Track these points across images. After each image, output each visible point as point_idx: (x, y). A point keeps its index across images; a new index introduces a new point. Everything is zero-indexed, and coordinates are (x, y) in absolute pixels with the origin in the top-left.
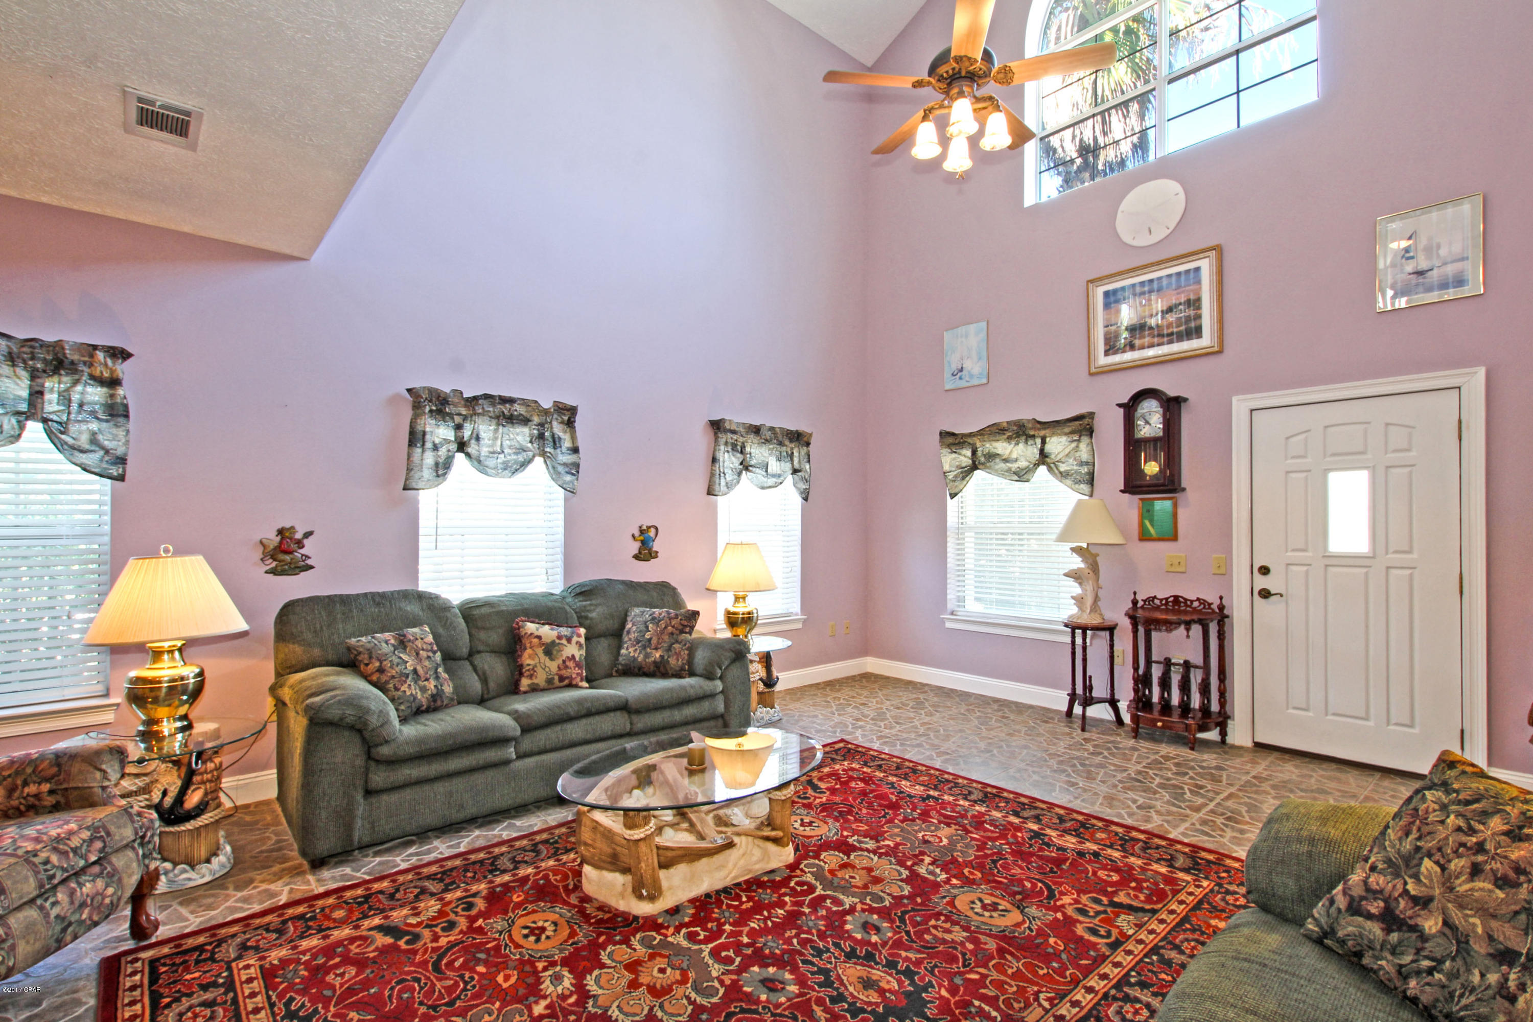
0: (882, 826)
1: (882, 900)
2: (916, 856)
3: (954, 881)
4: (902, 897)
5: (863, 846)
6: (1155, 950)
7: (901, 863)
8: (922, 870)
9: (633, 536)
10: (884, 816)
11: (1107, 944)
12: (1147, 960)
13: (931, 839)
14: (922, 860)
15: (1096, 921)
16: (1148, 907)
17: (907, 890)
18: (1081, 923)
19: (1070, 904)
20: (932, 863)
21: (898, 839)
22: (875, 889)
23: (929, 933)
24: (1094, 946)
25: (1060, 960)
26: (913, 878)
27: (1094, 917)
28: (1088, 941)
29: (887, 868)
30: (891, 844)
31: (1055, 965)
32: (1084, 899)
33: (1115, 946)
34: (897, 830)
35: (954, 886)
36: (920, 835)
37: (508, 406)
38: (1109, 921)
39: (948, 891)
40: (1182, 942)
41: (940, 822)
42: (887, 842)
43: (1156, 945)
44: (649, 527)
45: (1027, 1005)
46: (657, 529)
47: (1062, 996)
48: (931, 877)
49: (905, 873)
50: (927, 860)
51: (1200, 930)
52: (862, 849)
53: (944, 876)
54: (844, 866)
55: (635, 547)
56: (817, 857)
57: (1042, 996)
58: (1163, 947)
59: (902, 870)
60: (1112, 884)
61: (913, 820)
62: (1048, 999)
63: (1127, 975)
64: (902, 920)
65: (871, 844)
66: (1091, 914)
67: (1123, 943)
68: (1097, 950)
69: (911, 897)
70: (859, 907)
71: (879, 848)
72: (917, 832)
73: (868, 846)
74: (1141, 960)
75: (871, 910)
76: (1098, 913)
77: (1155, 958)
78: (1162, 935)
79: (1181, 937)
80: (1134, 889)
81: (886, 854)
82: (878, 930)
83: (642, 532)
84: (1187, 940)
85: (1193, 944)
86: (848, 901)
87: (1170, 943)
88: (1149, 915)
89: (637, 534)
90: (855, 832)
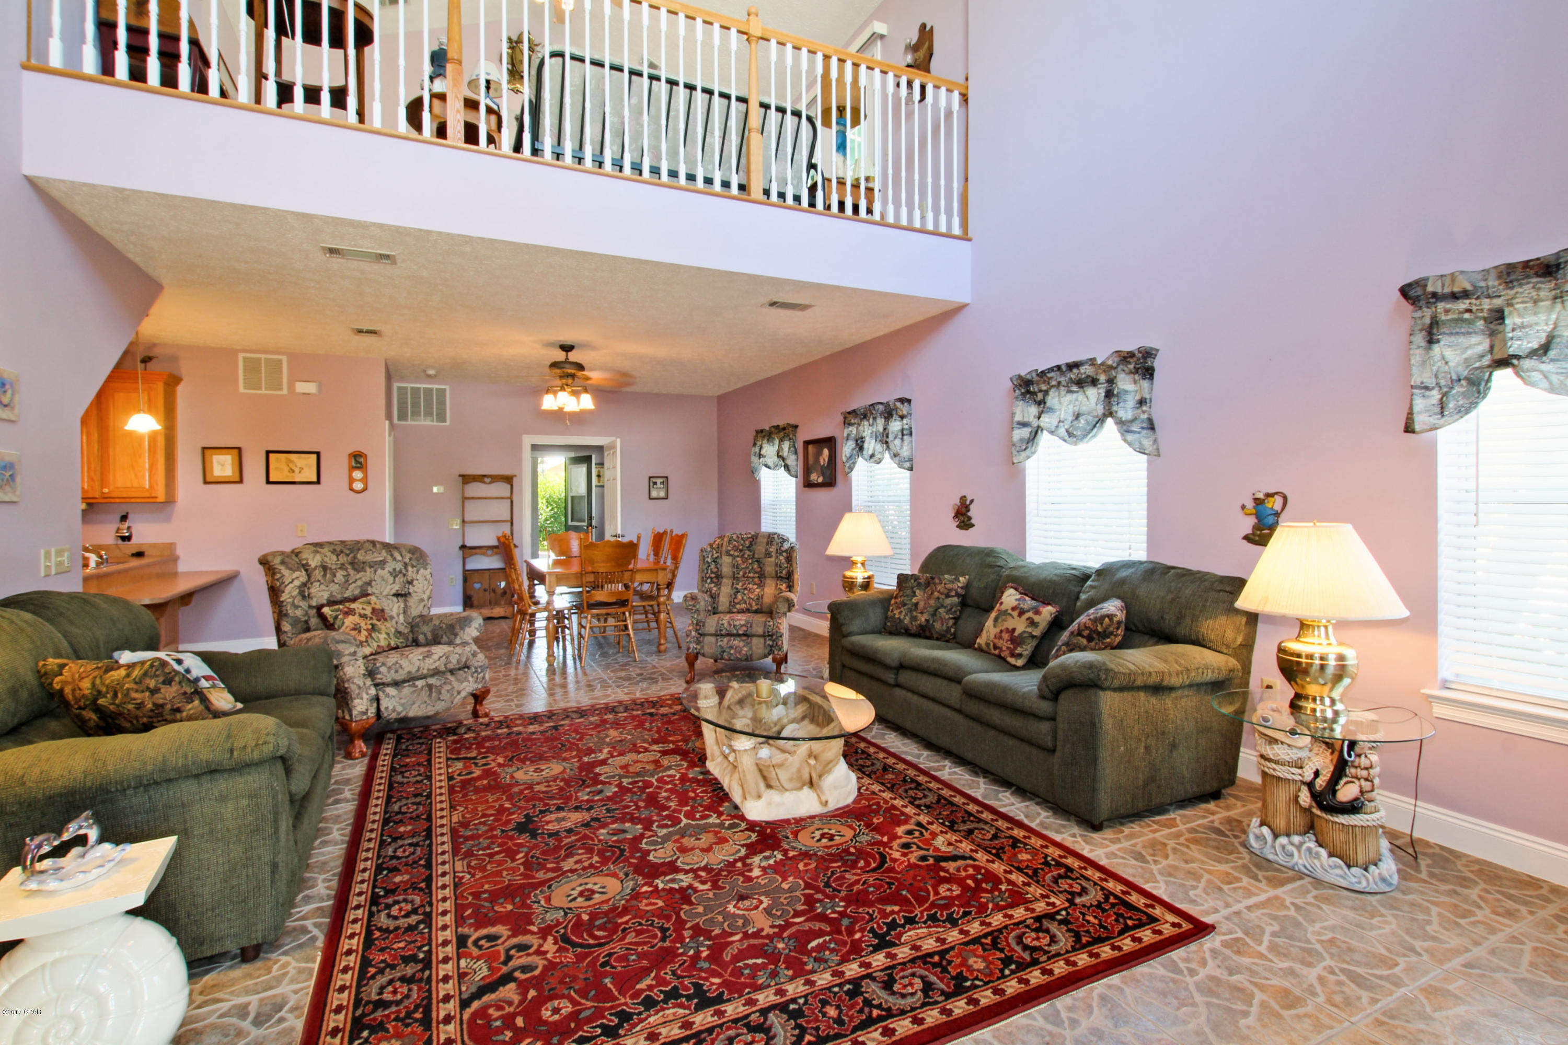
1: (650, 845)
6: (427, 963)
9: (1243, 507)
11: (468, 937)
12: (426, 948)
15: (501, 948)
16: (476, 1005)
18: (509, 937)
19: (541, 946)
22: (668, 846)
24: (478, 926)
25: (486, 900)
27: (508, 951)
28: (486, 927)
31: (486, 896)
32: (540, 963)
33: (462, 941)
35: (639, 887)
37: (1075, 371)
38: (490, 958)
39: (635, 881)
40: (410, 990)
43: (430, 969)
44: (1268, 495)
45: (469, 866)
46: (1285, 498)
47: (456, 886)
51: (402, 1020)
54: (722, 840)
55: (1247, 524)
57: (468, 876)
58: (423, 970)
60: (540, 1001)
62: (463, 877)
63: (430, 926)
66: (513, 952)
67: (458, 949)
68: (471, 925)
74: (430, 944)
75: (638, 837)
76: (509, 958)
77: (421, 956)
78: (434, 984)
79: (415, 995)
80: (513, 1016)
83: (1258, 502)
84: (408, 996)
85: (399, 997)
86: (660, 831)
87: (421, 980)
88: (465, 996)
89: (1250, 505)
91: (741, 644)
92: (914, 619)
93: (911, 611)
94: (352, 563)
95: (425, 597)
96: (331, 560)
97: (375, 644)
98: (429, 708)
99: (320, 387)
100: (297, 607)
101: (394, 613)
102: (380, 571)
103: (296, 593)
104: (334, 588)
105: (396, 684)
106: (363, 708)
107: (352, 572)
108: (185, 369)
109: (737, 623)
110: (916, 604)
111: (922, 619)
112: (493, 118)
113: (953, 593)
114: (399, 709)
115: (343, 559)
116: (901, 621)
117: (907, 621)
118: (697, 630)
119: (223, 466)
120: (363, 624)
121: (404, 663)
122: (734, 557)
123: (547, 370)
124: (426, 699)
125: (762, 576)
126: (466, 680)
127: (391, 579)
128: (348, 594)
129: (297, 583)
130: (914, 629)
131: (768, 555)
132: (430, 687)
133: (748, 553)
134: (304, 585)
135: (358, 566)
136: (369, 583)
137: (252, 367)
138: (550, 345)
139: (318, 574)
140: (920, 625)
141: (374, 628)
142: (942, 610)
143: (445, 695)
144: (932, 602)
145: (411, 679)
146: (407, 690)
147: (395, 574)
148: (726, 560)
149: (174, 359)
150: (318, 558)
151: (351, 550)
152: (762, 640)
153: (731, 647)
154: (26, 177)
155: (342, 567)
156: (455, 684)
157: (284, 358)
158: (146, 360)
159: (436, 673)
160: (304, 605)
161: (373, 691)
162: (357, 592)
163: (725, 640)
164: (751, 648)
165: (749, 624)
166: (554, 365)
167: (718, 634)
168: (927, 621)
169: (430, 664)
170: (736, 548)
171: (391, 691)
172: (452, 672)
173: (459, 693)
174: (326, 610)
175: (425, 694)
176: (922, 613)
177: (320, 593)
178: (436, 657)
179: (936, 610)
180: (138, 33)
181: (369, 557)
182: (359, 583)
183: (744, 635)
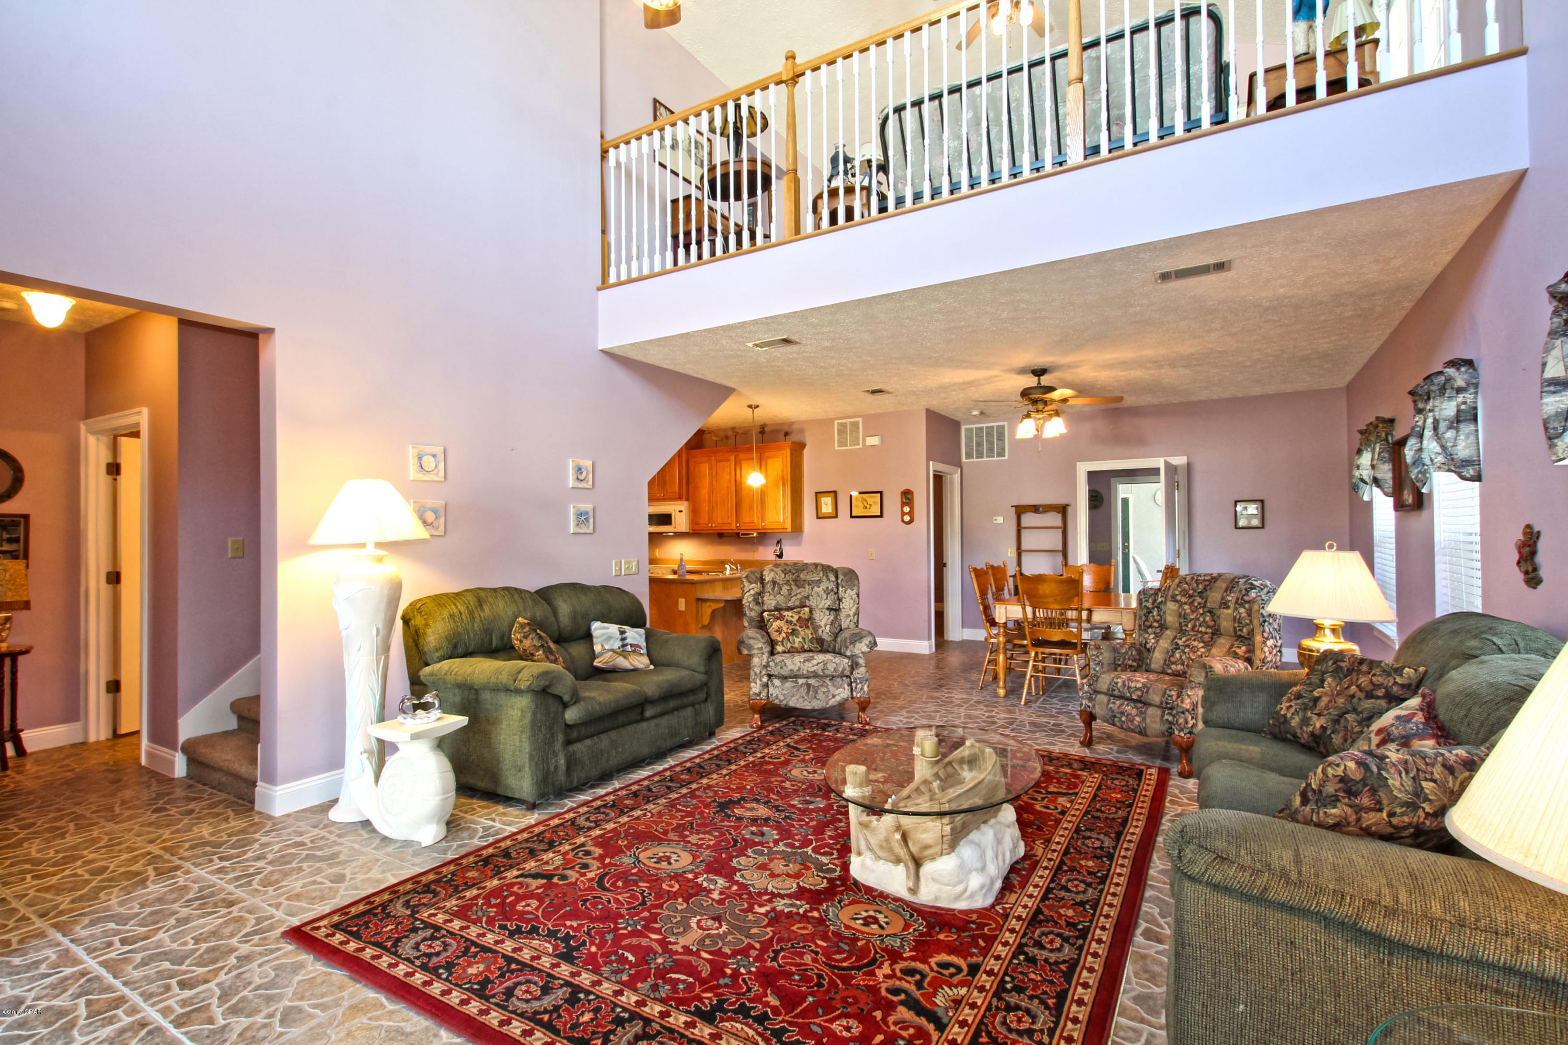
0: (775, 934)
1: (755, 852)
2: (728, 897)
3: (690, 876)
4: (736, 857)
5: (787, 901)
7: (743, 887)
8: (721, 882)
10: (776, 953)
13: (710, 923)
14: (721, 894)
17: (734, 863)
20: (710, 891)
21: (751, 917)
22: (762, 859)
23: (715, 837)
26: (729, 873)
29: (757, 881)
30: (758, 909)
34: (754, 931)
35: (692, 871)
36: (724, 928)
39: (698, 867)
41: (697, 954)
42: (763, 910)
48: (712, 877)
49: (737, 877)
50: (716, 896)
52: (789, 896)
53: (700, 880)
54: (798, 876)
56: (830, 881)
59: (741, 880)
61: (735, 953)
64: (736, 841)
65: (781, 905)
69: (731, 858)
70: (772, 845)
71: (770, 901)
72: (729, 932)
73: (783, 902)
75: (761, 844)
81: (760, 894)
82: (753, 833)
86: (781, 847)
90: (804, 917)
91: (1134, 712)
92: (1305, 721)
93: (1305, 708)
94: (795, 581)
95: (851, 613)
96: (780, 577)
97: (789, 645)
98: (806, 703)
99: (882, 440)
100: (751, 610)
101: (822, 624)
102: (816, 589)
103: (751, 599)
104: (780, 598)
105: (784, 678)
106: (757, 691)
107: (794, 587)
108: (809, 439)
109: (1133, 685)
110: (1316, 700)
111: (1318, 723)
112: (865, 192)
113: (1380, 693)
114: (782, 698)
115: (789, 577)
116: (1286, 721)
117: (1295, 722)
118: (1090, 685)
119: (827, 505)
120: (785, 629)
121: (788, 662)
122: (1181, 604)
123: (1020, 398)
124: (804, 694)
125: (1216, 632)
126: (841, 686)
127: (825, 596)
128: (790, 604)
129: (752, 592)
130: (1305, 738)
131: (1224, 604)
132: (809, 686)
133: (1199, 600)
134: (759, 594)
135: (799, 583)
136: (807, 598)
137: (842, 429)
138: (1022, 371)
139: (769, 587)
140: (1312, 734)
141: (794, 632)
142: (1350, 717)
143: (820, 695)
144: (1341, 701)
145: (795, 676)
146: (788, 684)
147: (827, 592)
148: (1171, 606)
149: (802, 431)
150: (772, 574)
151: (797, 571)
152: (1159, 712)
153: (1122, 713)
154: (603, 351)
155: (788, 583)
156: (831, 688)
157: (860, 420)
158: (786, 434)
159: (815, 675)
160: (757, 608)
161: (765, 679)
162: (797, 603)
163: (1118, 702)
164: (1144, 719)
165: (1146, 688)
166: (1025, 393)
167: (1110, 694)
168: (1323, 728)
169: (809, 667)
170: (1184, 593)
171: (777, 682)
172: (832, 678)
173: (834, 696)
174: (765, 614)
175: (803, 691)
176: (1319, 715)
177: (770, 601)
178: (815, 662)
179: (1341, 716)
180: (687, 234)
181: (809, 577)
182: (799, 596)
183: (1138, 701)
